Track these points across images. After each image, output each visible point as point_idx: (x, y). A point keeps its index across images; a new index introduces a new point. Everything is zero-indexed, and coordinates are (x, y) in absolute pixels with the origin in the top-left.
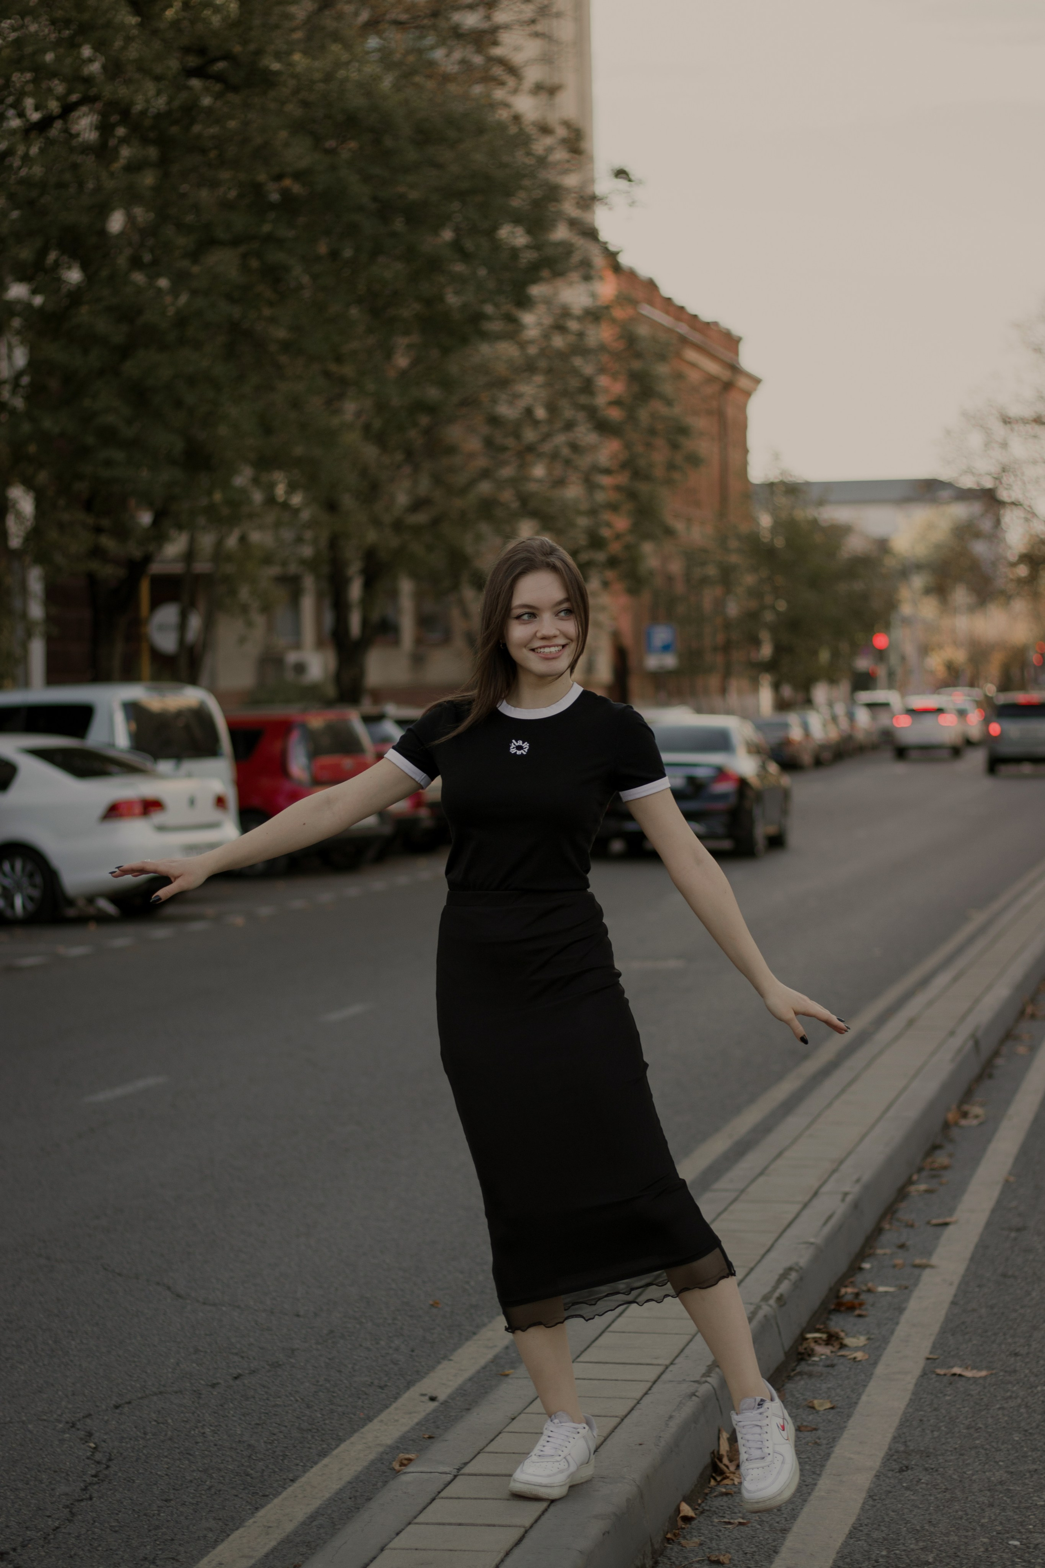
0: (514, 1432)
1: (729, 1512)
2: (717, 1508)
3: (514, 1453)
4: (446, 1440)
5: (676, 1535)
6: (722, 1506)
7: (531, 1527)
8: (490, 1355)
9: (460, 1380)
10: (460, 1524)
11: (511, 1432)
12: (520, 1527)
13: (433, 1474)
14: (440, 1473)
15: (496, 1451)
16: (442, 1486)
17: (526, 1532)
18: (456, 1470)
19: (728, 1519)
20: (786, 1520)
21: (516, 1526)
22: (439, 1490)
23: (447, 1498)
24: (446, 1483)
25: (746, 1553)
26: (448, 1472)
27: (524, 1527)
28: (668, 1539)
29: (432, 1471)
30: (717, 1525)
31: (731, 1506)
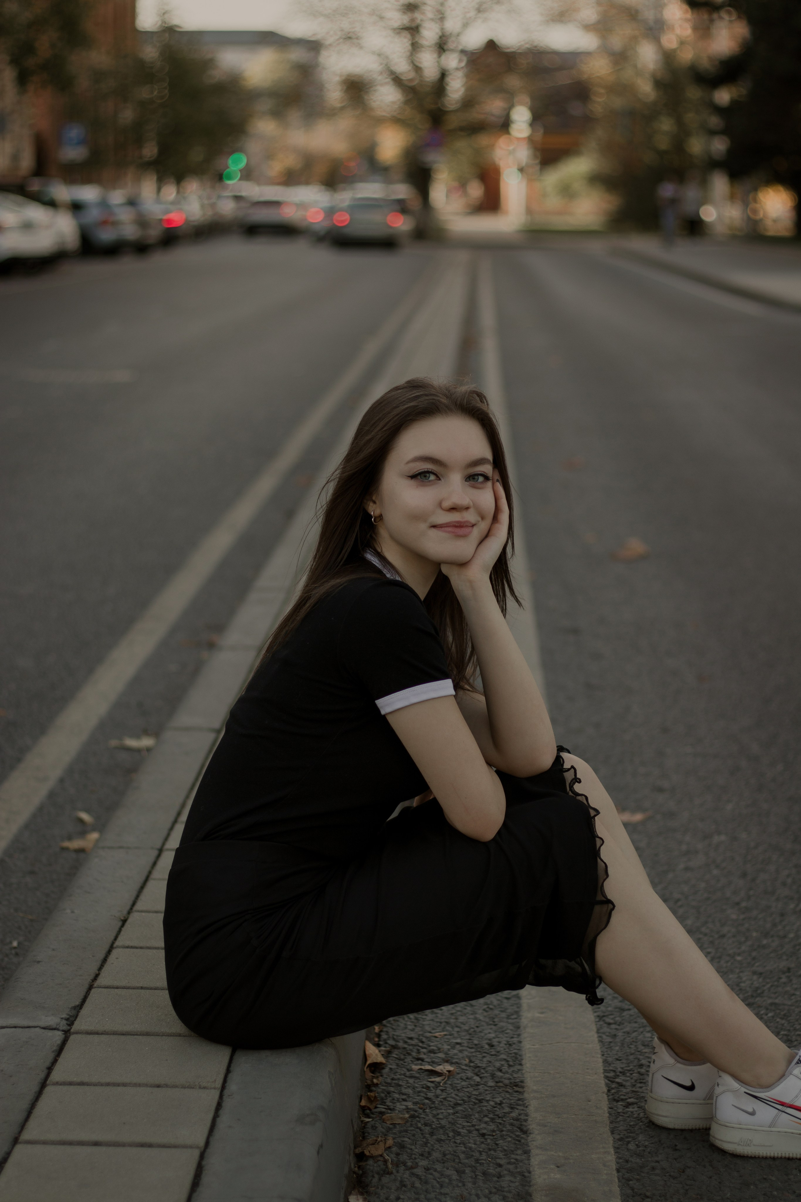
0: (132, 947)
1: (424, 1050)
2: (405, 1042)
3: (142, 988)
4: (39, 962)
5: (372, 1099)
6: (411, 1038)
7: (207, 1143)
8: (43, 791)
9: (14, 828)
10: (96, 1144)
11: (128, 947)
12: (191, 1147)
13: (33, 1030)
14: (44, 1028)
15: (116, 983)
16: (51, 1057)
17: (202, 1156)
18: (65, 1022)
19: (429, 1063)
20: (510, 1066)
21: (185, 1147)
22: (48, 1064)
23: (64, 1084)
24: (55, 1048)
25: (483, 1135)
26: (54, 1027)
27: (198, 1147)
28: (363, 1109)
29: (31, 1024)
30: (418, 1075)
31: (424, 1039)
